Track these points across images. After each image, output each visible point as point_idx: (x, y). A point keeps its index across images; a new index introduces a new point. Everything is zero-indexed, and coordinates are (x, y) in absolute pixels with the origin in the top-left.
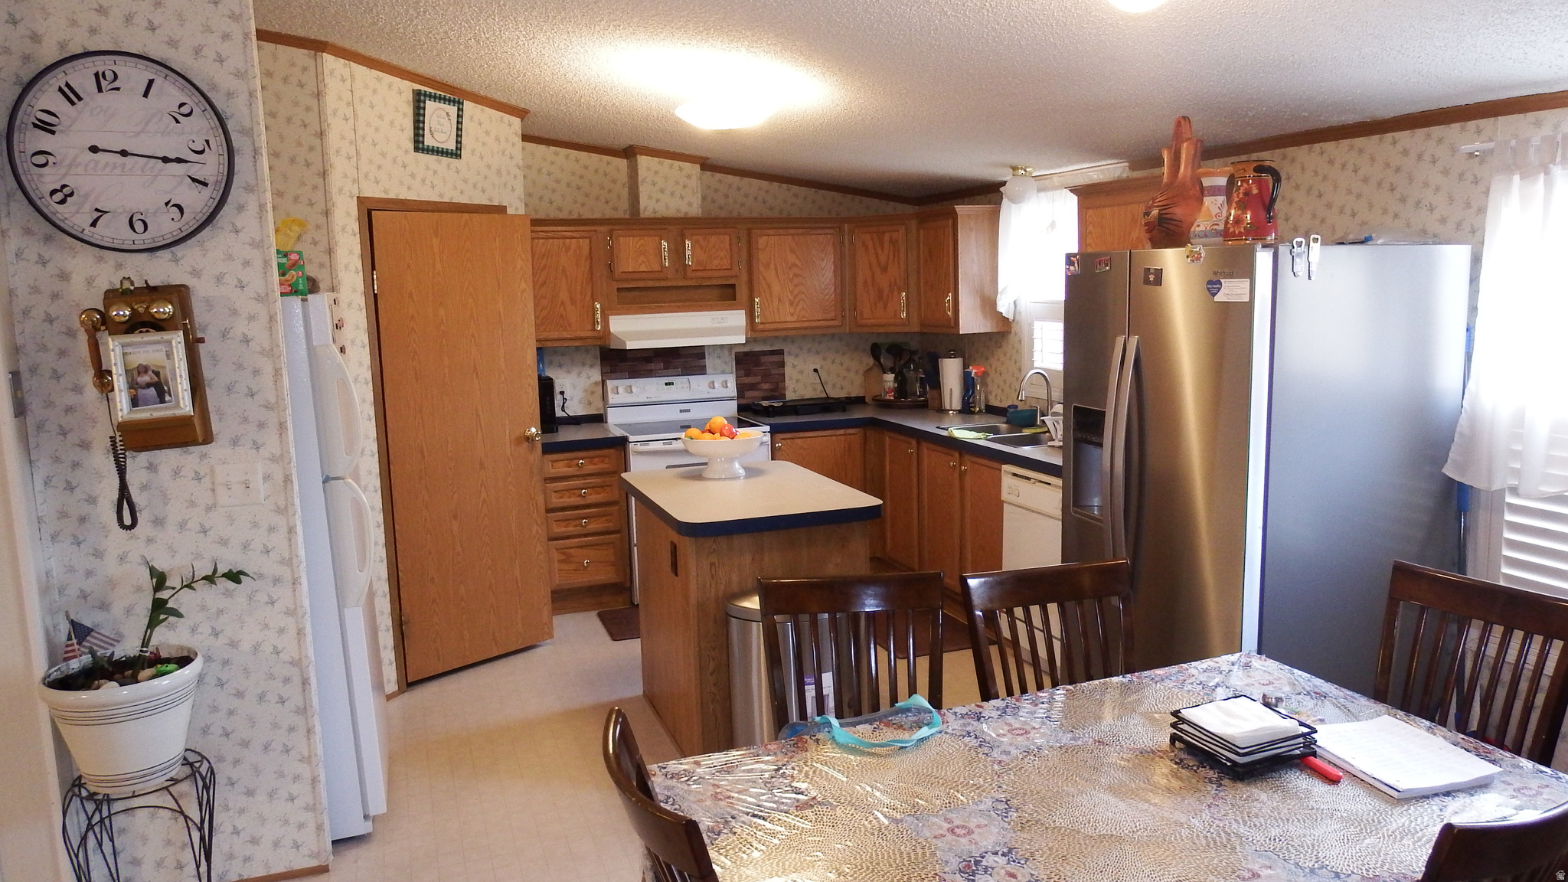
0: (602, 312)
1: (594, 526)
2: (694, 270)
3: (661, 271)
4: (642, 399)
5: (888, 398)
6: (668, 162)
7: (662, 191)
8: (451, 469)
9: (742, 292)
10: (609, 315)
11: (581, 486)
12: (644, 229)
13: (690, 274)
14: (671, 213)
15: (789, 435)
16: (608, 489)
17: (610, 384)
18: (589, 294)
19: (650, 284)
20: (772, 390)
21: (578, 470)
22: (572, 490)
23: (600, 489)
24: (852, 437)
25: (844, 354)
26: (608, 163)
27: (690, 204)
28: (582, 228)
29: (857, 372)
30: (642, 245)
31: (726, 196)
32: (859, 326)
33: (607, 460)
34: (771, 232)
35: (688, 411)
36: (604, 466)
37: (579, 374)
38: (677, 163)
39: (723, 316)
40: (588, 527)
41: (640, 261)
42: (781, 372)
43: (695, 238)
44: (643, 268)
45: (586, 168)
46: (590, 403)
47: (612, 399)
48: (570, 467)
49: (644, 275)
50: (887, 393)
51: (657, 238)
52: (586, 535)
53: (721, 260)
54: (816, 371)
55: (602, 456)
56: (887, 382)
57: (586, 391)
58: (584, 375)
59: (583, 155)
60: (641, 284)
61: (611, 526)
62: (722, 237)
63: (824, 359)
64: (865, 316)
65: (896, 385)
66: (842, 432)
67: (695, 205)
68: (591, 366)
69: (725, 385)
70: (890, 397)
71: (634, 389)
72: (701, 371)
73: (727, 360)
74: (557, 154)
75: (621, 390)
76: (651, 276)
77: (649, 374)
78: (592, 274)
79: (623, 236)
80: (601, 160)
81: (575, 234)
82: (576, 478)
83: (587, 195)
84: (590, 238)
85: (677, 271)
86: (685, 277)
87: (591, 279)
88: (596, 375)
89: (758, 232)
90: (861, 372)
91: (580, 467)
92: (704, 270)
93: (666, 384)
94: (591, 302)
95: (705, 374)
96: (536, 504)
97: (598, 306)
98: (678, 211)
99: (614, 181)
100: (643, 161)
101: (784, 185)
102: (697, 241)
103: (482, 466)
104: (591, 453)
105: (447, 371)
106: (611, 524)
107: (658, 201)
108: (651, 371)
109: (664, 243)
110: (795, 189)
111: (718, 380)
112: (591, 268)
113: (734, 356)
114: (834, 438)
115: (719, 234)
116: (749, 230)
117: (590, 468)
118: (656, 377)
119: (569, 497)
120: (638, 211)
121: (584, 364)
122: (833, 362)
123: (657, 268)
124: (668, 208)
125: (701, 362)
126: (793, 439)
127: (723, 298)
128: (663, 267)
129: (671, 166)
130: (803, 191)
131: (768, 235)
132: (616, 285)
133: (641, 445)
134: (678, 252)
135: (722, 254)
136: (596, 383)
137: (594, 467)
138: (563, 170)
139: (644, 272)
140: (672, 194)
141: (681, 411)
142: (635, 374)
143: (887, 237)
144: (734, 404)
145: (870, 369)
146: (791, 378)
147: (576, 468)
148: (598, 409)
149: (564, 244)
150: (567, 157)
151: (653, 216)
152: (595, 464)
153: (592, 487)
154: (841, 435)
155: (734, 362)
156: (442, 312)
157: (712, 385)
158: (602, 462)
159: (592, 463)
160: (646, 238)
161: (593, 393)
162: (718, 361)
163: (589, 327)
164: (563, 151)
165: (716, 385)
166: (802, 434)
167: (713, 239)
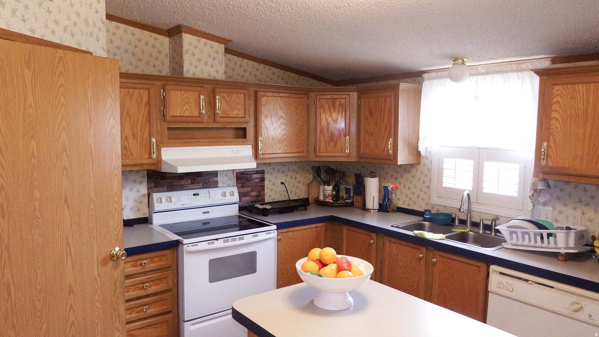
0: (157, 145)
1: (151, 311)
2: (221, 117)
3: (199, 117)
4: (179, 206)
5: (327, 200)
6: (203, 40)
7: (199, 60)
8: (40, 301)
9: (250, 133)
10: (161, 147)
11: (144, 281)
12: (189, 86)
13: (218, 119)
14: (205, 76)
15: (285, 230)
16: (164, 280)
17: (156, 196)
18: (147, 131)
19: (191, 125)
20: (257, 196)
21: (142, 269)
22: (136, 285)
23: (158, 282)
24: (319, 228)
25: (297, 173)
26: (156, 39)
27: (217, 72)
28: (143, 82)
29: (303, 184)
30: (187, 97)
31: (233, 70)
32: (317, 156)
33: (164, 258)
34: (270, 94)
35: (208, 212)
36: (161, 263)
37: (131, 189)
38: (210, 42)
39: (238, 149)
40: (148, 311)
41: (184, 109)
42: (263, 185)
43: (222, 94)
44: (187, 114)
45: (139, 40)
46: (139, 210)
47: (157, 207)
48: (135, 266)
49: (188, 119)
50: (327, 197)
51: (197, 93)
52: (145, 318)
53: (239, 111)
54: (282, 183)
55: (160, 256)
56: (327, 190)
57: (136, 201)
58: (135, 190)
59: (137, 31)
60: (185, 125)
61: (165, 308)
62: (239, 95)
63: (287, 176)
64: (322, 151)
65: (334, 193)
66: (314, 226)
67: (221, 72)
68: (140, 183)
69: (232, 194)
70: (329, 200)
71: (173, 199)
72: (215, 185)
73: (231, 177)
74: (117, 27)
75: (163, 200)
76: (193, 119)
77: (182, 188)
78: (150, 116)
79: (173, 90)
80: (151, 36)
81: (138, 86)
82: (139, 275)
83: (140, 60)
84: (149, 90)
85: (209, 117)
86: (215, 121)
87: (149, 120)
88: (143, 189)
89: (262, 94)
90: (306, 184)
91: (143, 266)
92: (228, 117)
93: (194, 195)
94: (148, 138)
95: (217, 187)
96: (119, 314)
97: (154, 140)
98: (210, 75)
99: (160, 52)
100: (187, 38)
101: (267, 67)
102: (223, 97)
103: (71, 291)
104: (153, 254)
105: (37, 203)
106: (166, 307)
107: (196, 67)
108: (183, 185)
109: (202, 97)
110: (273, 69)
111: (228, 190)
112: (149, 111)
113: (235, 175)
114: (310, 230)
115: (238, 93)
116: (256, 93)
117: (151, 266)
118: (186, 190)
119: (134, 290)
120: (182, 73)
121: (135, 182)
122: (291, 178)
123: (196, 114)
124: (202, 72)
125: (215, 179)
126: (287, 232)
127: (237, 137)
128: (200, 113)
129: (206, 44)
130: (277, 71)
131: (268, 96)
132: (166, 125)
133: (192, 246)
134: (211, 104)
135: (239, 107)
136: (144, 196)
137: (154, 264)
138: (122, 40)
139: (187, 116)
140: (206, 63)
141: (203, 213)
142: (171, 188)
143: (338, 102)
144: (236, 207)
145: (311, 182)
146: (268, 188)
147: (141, 267)
148: (144, 214)
149: (128, 92)
150: (126, 31)
151: (193, 77)
152: (155, 263)
153: (153, 281)
154: (313, 228)
155: (235, 179)
156: (33, 145)
157: (224, 195)
158: (160, 260)
159: (152, 262)
160: (189, 92)
161: (141, 202)
162: (225, 178)
163: (147, 157)
164: (123, 26)
165: (227, 194)
166: (292, 229)
167: (234, 96)
